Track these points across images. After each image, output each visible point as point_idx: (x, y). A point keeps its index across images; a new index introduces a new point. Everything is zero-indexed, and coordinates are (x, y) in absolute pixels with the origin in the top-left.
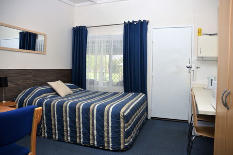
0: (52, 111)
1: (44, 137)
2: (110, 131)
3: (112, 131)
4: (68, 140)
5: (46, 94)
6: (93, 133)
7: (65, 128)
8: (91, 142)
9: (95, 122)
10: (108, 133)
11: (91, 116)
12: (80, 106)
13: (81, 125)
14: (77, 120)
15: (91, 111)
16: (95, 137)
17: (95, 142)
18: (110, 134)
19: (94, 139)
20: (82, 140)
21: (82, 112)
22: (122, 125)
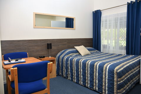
0: (73, 64)
1: (69, 79)
2: (107, 83)
3: (108, 83)
4: (81, 83)
5: (72, 54)
6: (96, 82)
7: (80, 76)
8: (94, 88)
9: (97, 74)
10: (105, 84)
11: (95, 70)
12: (88, 63)
13: (89, 75)
14: (87, 72)
15: (95, 66)
16: (97, 85)
17: (97, 88)
18: (107, 85)
19: (96, 86)
20: (89, 85)
21: (90, 67)
22: (115, 79)
